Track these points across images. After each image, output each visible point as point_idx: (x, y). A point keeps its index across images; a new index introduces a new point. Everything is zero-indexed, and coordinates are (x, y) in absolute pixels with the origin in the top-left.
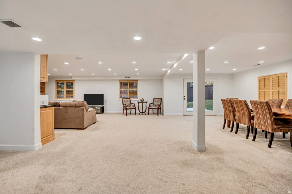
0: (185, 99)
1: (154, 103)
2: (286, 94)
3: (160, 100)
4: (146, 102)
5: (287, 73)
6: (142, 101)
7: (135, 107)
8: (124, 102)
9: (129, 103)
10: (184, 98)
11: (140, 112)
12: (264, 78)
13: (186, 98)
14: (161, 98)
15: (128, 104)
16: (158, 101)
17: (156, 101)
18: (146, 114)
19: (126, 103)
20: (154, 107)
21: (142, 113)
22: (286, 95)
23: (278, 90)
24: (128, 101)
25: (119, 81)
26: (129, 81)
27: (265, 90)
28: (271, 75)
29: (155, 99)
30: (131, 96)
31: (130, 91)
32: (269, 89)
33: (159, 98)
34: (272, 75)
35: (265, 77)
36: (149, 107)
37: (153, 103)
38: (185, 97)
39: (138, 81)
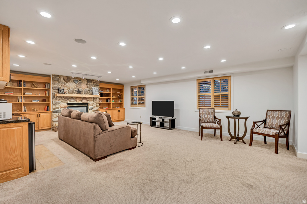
1: (268, 121)
3: (284, 114)
4: (246, 118)
6: (237, 116)
7: (221, 127)
8: (201, 115)
9: (211, 117)
11: (232, 137)
14: (290, 112)
15: (209, 119)
16: (278, 118)
17: (273, 117)
18: (244, 143)
19: (206, 116)
20: (267, 131)
21: (237, 139)
24: (209, 114)
25: (197, 80)
26: (213, 78)
29: (269, 113)
30: (216, 105)
31: (215, 96)
33: (281, 111)
36: (252, 130)
37: (265, 121)
39: (230, 76)
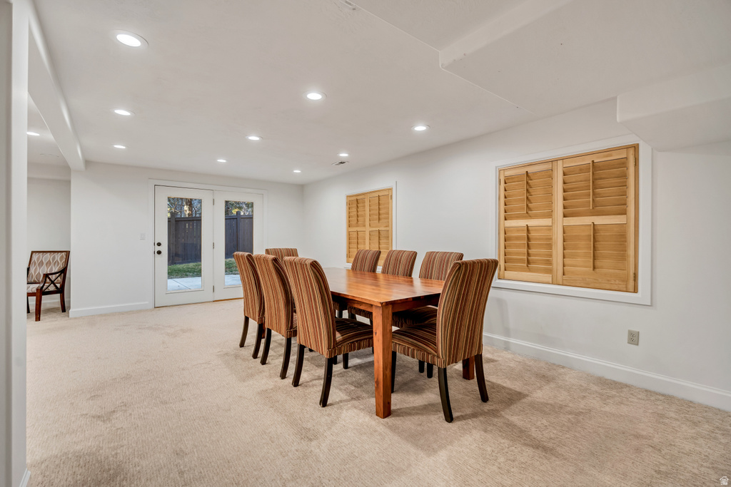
0: (159, 252)
2: (390, 238)
3: (58, 257)
5: (391, 189)
10: (158, 248)
12: (355, 198)
13: (164, 249)
14: (68, 253)
16: (49, 262)
17: (41, 264)
22: (390, 241)
23: (377, 229)
27: (359, 229)
28: (368, 193)
32: (364, 226)
33: (54, 252)
34: (370, 192)
35: (358, 198)
38: (159, 244)
